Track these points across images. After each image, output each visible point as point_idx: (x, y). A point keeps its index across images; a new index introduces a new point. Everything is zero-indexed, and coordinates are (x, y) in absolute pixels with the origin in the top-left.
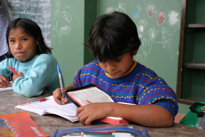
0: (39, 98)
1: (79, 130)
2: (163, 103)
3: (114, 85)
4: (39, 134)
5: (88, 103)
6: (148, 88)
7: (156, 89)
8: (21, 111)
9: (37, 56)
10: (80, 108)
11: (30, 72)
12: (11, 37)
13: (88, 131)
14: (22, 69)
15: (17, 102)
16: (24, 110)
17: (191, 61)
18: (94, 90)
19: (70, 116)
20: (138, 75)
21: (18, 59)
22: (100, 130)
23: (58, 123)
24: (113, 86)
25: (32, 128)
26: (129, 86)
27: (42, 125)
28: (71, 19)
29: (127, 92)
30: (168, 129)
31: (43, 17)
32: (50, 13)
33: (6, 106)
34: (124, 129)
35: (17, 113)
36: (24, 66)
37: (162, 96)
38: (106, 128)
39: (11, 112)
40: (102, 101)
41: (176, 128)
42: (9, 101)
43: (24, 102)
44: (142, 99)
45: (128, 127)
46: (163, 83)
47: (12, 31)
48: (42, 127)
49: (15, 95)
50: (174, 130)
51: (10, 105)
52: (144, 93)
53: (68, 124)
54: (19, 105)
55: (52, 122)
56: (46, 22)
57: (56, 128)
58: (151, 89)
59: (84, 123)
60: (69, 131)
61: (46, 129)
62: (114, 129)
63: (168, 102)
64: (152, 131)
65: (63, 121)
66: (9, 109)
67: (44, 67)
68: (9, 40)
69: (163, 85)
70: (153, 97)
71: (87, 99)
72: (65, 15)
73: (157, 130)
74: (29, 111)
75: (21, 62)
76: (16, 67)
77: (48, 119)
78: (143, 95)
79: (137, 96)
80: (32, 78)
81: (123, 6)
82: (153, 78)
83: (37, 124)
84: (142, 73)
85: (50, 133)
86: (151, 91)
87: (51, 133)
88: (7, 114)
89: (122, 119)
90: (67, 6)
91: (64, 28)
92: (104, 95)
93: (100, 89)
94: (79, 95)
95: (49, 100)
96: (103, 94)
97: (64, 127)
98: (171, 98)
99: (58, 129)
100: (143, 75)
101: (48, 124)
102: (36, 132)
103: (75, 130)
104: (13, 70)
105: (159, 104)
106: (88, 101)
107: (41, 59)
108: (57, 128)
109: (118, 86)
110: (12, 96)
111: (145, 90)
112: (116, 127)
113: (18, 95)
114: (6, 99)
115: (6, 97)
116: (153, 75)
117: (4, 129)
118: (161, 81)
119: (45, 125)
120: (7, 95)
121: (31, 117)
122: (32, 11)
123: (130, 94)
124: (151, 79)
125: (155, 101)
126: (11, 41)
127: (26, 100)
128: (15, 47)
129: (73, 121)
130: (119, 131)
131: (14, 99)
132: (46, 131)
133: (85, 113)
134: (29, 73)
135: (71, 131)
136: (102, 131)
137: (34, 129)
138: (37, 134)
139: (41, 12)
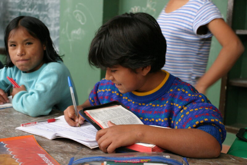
0: (46, 118)
1: (101, 158)
2: (206, 127)
3: (142, 104)
4: (49, 163)
5: (111, 125)
6: (186, 108)
7: (197, 109)
8: (24, 134)
9: (44, 65)
10: (101, 132)
11: (36, 85)
12: (11, 40)
13: (113, 160)
14: (25, 82)
15: (18, 122)
16: (27, 133)
17: (237, 77)
18: (118, 109)
19: (87, 140)
20: (171, 90)
21: (20, 68)
22: (128, 160)
23: (72, 150)
24: (140, 106)
25: (39, 155)
26: (161, 106)
27: (52, 152)
28: (86, 20)
29: (159, 113)
30: (213, 160)
31: (49, 16)
32: (58, 12)
33: (5, 127)
34: (159, 158)
35: (18, 136)
36: (28, 77)
37: (205, 118)
38: (136, 156)
39: (11, 135)
40: (129, 123)
41: (224, 160)
42: (8, 121)
43: (27, 122)
44: (179, 123)
45: (164, 156)
46: (206, 101)
47: (12, 32)
48: (53, 155)
49: (15, 113)
50: (222, 161)
51: (9, 125)
52: (182, 115)
53: (85, 152)
54: (22, 126)
55: (65, 148)
56: (53, 23)
57: (70, 156)
58: (191, 109)
59: (105, 151)
60: (89, 159)
61: (58, 157)
62: (146, 159)
63: (213, 126)
64: (193, 163)
65: (78, 148)
66: (9, 130)
67: (54, 78)
68: (9, 44)
69: (206, 103)
70: (194, 120)
71: (110, 120)
72: (78, 15)
73: (200, 161)
74: (34, 134)
75: (24, 72)
76: (17, 78)
77: (59, 145)
78: (180, 118)
79: (172, 118)
80: (38, 92)
81: (153, 5)
82: (192, 94)
83: (45, 150)
84: (177, 89)
85: (62, 161)
86: (190, 112)
87: (64, 162)
88: (6, 137)
89: (155, 146)
90: (80, 4)
91: (77, 32)
92: (131, 116)
93: (126, 108)
94: (100, 115)
95: (60, 121)
96: (130, 114)
97: (80, 155)
98: (217, 120)
99: (74, 157)
100: (178, 91)
101: (60, 151)
102: (45, 160)
103: (96, 158)
104: (13, 82)
105: (201, 128)
106: (111, 122)
107: (50, 68)
108: (72, 156)
109: (147, 105)
110: (11, 114)
111: (182, 111)
112: (148, 155)
113: (20, 114)
114: (4, 118)
115: (4, 116)
116: (191, 90)
117: (4, 156)
118: (202, 98)
119: (55, 152)
120: (5, 113)
121: (38, 142)
122: (36, 9)
123: (163, 116)
124: (189, 96)
125: (196, 124)
126: (11, 46)
127: (30, 120)
128: (16, 53)
129: (91, 148)
130: (152, 161)
131: (14, 118)
132: (56, 159)
133: (107, 138)
134: (34, 86)
135: (91, 159)
136: (130, 160)
137: (42, 156)
138: (47, 162)
139: (47, 11)
